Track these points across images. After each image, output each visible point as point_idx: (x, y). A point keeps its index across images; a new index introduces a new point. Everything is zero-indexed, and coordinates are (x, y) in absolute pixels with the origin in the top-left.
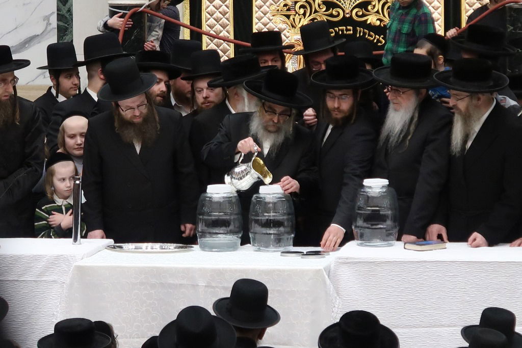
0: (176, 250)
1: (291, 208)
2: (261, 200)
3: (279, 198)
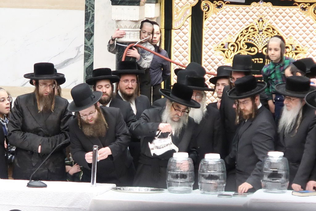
1: (224, 168)
2: (206, 162)
3: (217, 162)
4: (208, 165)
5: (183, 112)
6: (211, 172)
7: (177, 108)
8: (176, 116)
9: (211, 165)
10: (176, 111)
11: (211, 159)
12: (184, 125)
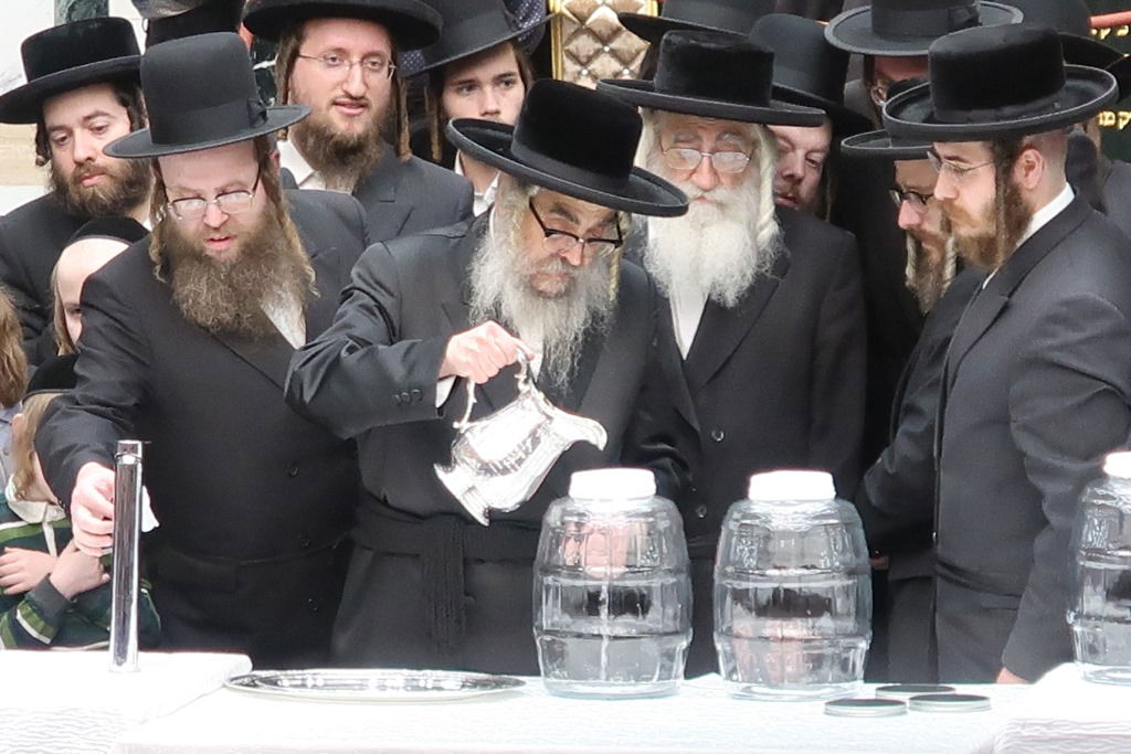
0: (467, 692)
1: (857, 552)
2: (757, 522)
3: (816, 518)
4: (768, 537)
5: (590, 241)
6: (784, 572)
7: (554, 221)
8: (556, 266)
9: (786, 534)
10: (555, 239)
11: (783, 503)
12: (595, 317)
